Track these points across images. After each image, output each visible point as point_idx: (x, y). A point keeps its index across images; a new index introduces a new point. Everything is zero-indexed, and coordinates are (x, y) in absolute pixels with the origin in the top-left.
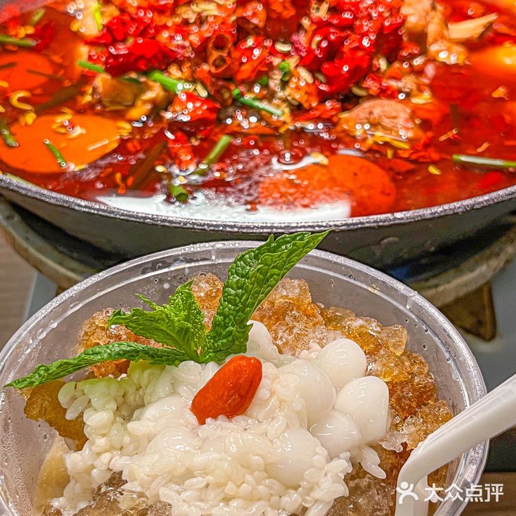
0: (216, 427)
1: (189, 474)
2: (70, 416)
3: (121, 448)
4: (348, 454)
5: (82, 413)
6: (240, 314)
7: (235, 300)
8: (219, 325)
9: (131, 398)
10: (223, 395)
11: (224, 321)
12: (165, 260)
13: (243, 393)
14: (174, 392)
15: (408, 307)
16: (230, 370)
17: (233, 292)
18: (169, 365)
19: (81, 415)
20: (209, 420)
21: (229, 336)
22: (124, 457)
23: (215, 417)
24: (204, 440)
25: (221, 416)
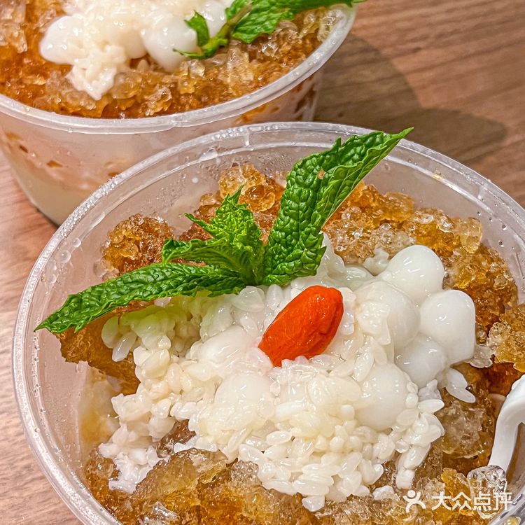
0: (295, 370)
1: (270, 427)
2: (117, 357)
3: (181, 392)
4: (435, 382)
5: (131, 352)
6: (311, 236)
7: (298, 214)
8: (279, 243)
9: (184, 331)
10: (301, 334)
11: (285, 238)
12: (193, 151)
13: (324, 330)
14: (235, 323)
15: (480, 197)
16: (307, 306)
17: (294, 205)
18: (227, 293)
19: (130, 355)
20: (285, 362)
21: (297, 259)
22: (187, 404)
23: (292, 358)
24: (284, 387)
25: (299, 357)
